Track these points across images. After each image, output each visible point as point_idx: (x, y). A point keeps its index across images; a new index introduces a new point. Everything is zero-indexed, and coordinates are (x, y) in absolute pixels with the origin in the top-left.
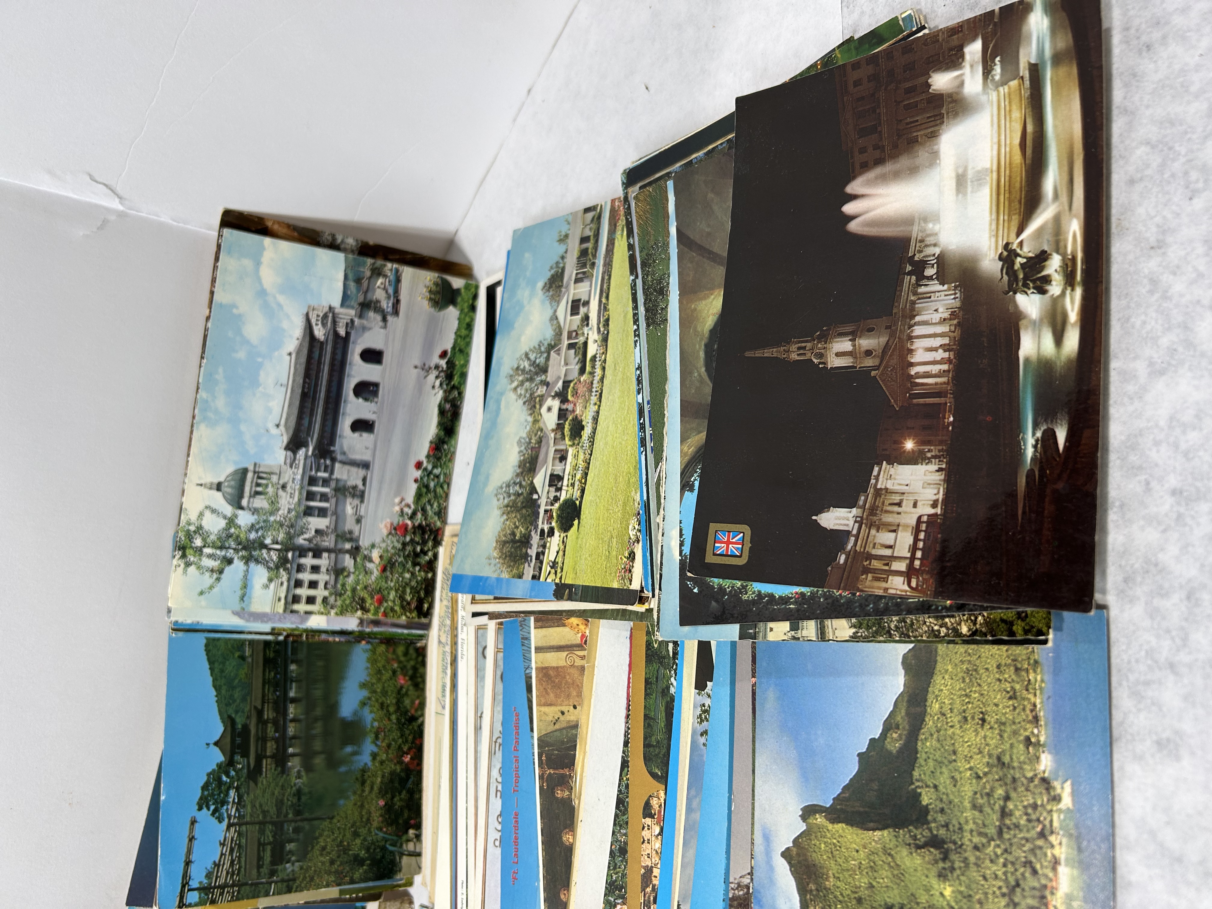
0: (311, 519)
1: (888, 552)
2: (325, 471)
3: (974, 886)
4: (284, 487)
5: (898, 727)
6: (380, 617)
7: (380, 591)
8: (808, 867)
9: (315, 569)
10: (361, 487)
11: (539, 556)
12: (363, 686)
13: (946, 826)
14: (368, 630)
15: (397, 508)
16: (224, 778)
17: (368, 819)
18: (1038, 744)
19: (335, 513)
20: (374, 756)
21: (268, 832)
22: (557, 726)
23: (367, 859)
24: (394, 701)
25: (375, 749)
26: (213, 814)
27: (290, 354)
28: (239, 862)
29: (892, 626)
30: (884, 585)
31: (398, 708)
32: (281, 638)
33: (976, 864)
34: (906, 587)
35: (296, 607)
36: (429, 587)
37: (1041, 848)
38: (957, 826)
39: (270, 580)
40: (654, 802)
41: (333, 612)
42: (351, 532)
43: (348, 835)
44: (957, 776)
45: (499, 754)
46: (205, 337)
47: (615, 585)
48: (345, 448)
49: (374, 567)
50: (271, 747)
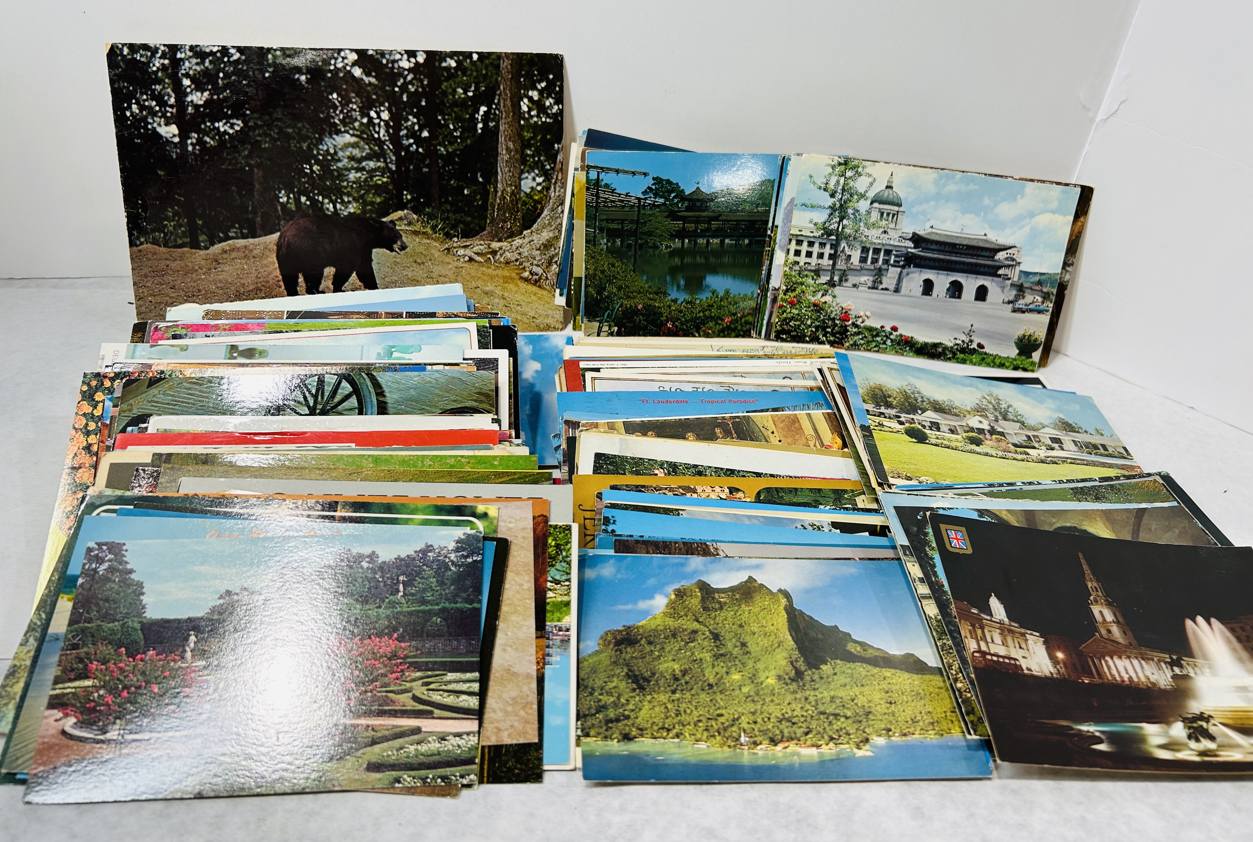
0: (859, 251)
1: (989, 640)
2: (895, 261)
3: (781, 697)
4: (885, 232)
5: (865, 650)
6: (779, 302)
7: (799, 302)
8: (749, 593)
9: (821, 256)
10: (881, 287)
11: (881, 414)
12: (727, 292)
13: (813, 681)
14: (769, 294)
15: (862, 314)
16: (673, 195)
17: (629, 297)
18: (890, 736)
19: (862, 269)
20: (675, 301)
21: (631, 225)
22: (762, 429)
23: (601, 296)
24: (713, 315)
25: (679, 302)
26: (649, 188)
27: (985, 235)
28: (612, 206)
29: (945, 641)
30: (969, 636)
31: (707, 318)
32: (769, 232)
33: (796, 699)
34: (972, 650)
35: (794, 242)
36: (799, 338)
37: (823, 737)
38: (816, 687)
39: (815, 224)
40: (740, 495)
41: (787, 269)
42: (846, 280)
43: (620, 283)
44: (848, 687)
45: (722, 389)
46: (1002, 176)
47: (886, 467)
48: (911, 275)
49: (818, 298)
50: (691, 227)
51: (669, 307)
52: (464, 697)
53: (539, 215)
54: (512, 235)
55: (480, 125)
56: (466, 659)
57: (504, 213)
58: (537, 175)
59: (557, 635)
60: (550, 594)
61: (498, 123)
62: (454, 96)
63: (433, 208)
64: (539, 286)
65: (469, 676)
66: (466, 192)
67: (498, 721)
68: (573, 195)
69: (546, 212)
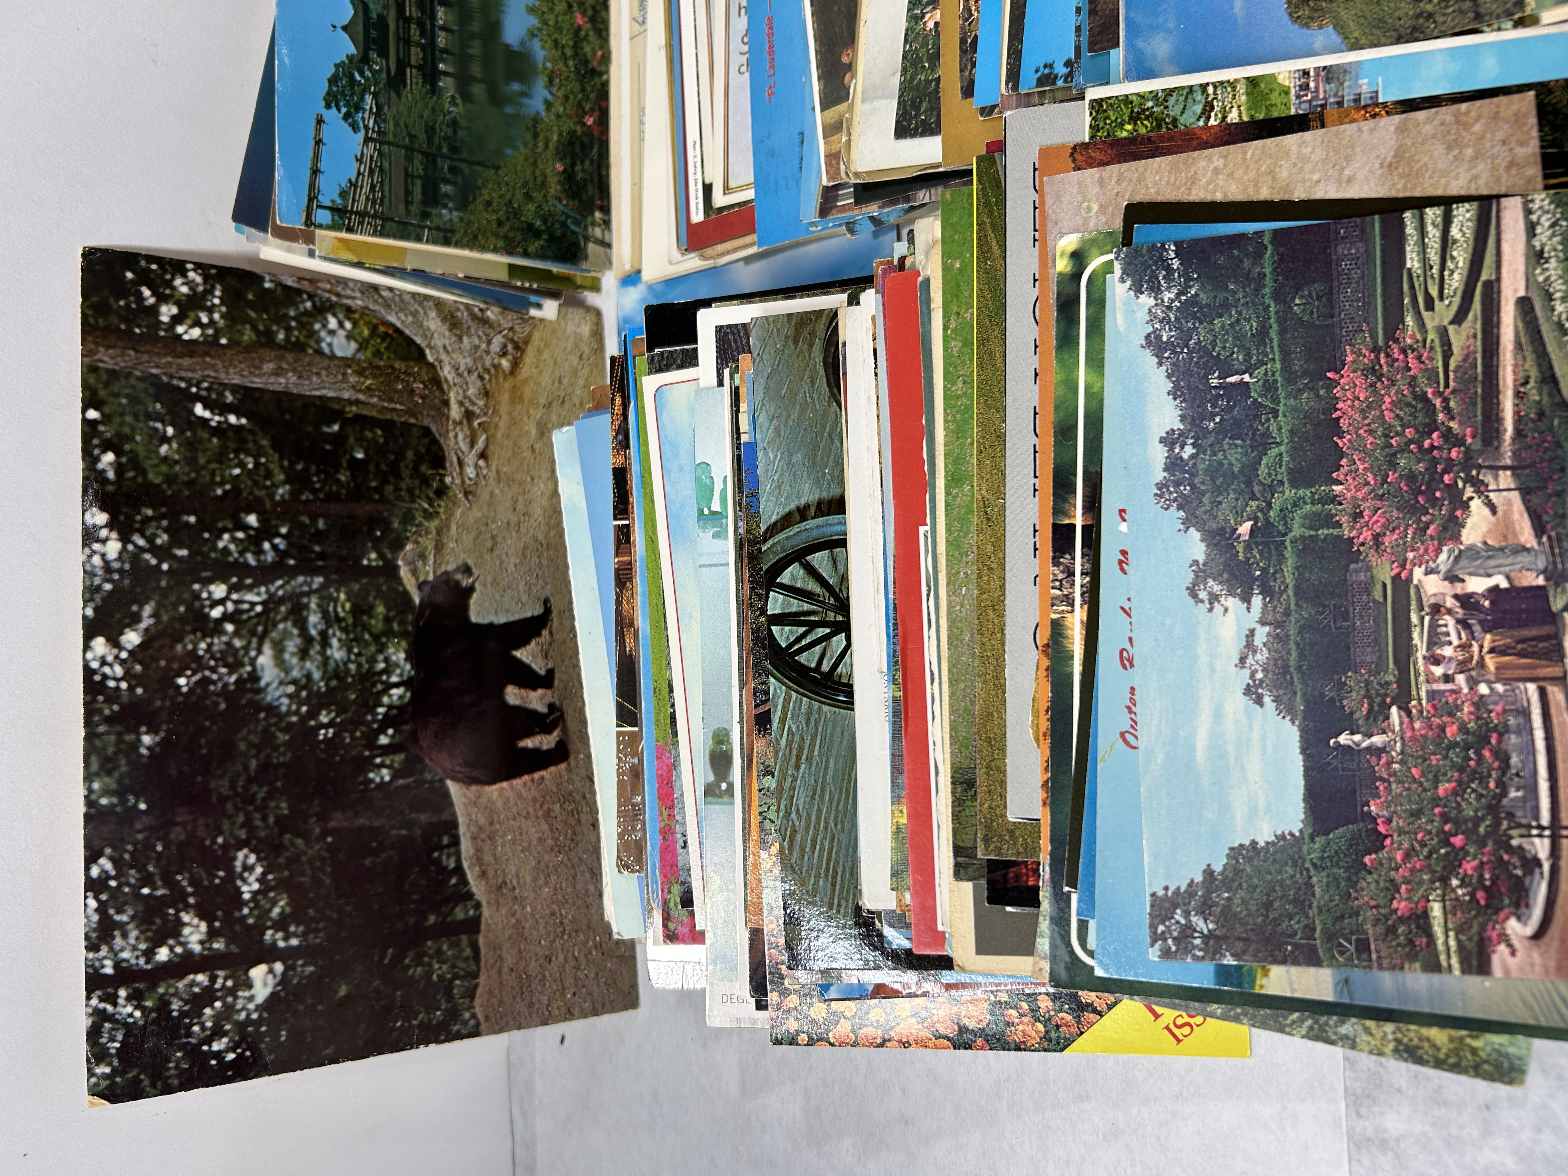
12: (531, 10)
16: (358, 77)
17: (543, 184)
20: (549, 105)
21: (416, 162)
23: (544, 232)
24: (571, 43)
25: (550, 98)
26: (346, 117)
28: (382, 190)
31: (576, 55)
43: (519, 195)
50: (416, 55)
51: (558, 116)
52: (1455, 232)
53: (397, 330)
54: (436, 382)
55: (232, 419)
56: (1378, 238)
57: (396, 391)
58: (324, 326)
59: (1317, 90)
60: (1233, 117)
61: (225, 386)
62: (176, 462)
63: (392, 515)
64: (527, 343)
65: (1410, 230)
66: (360, 456)
67: (1494, 168)
68: (359, 265)
69: (392, 319)
